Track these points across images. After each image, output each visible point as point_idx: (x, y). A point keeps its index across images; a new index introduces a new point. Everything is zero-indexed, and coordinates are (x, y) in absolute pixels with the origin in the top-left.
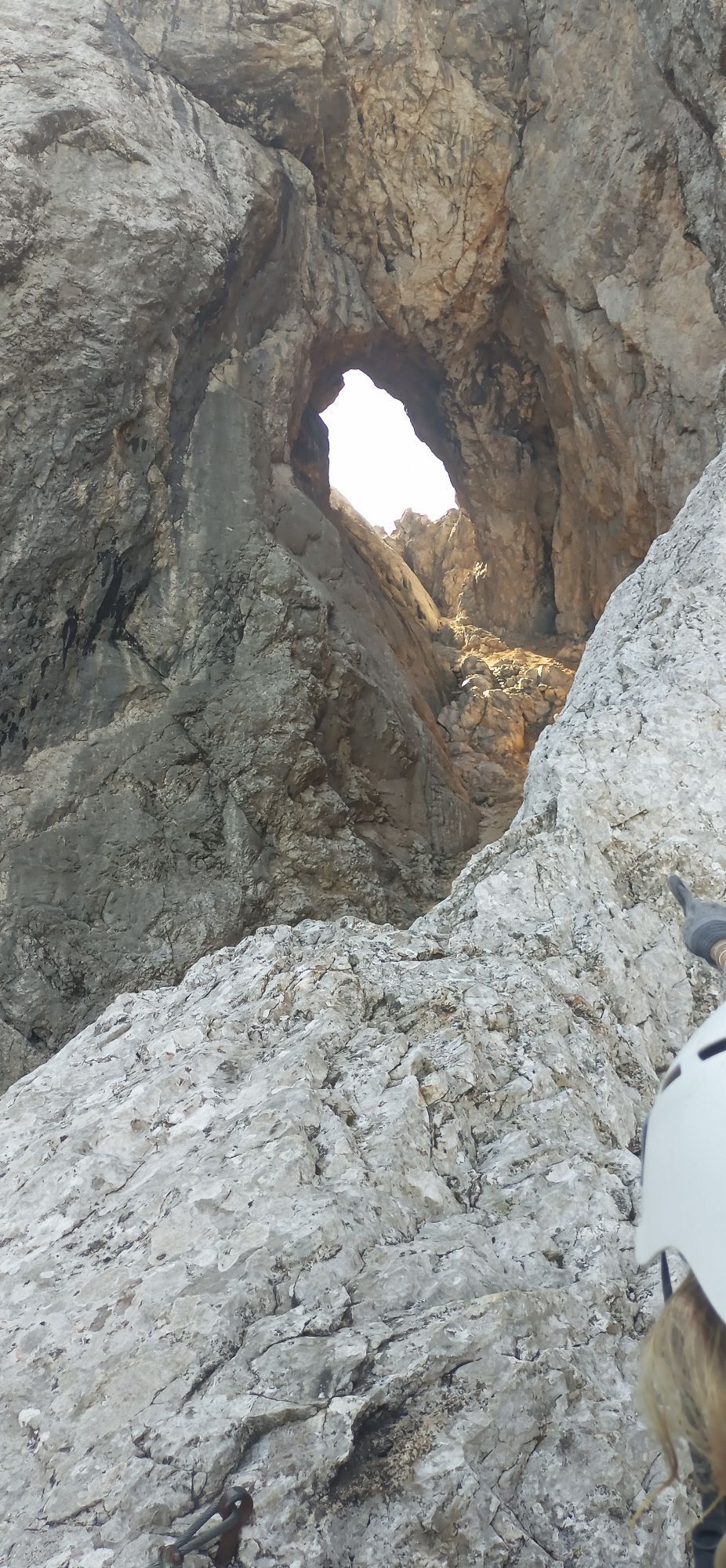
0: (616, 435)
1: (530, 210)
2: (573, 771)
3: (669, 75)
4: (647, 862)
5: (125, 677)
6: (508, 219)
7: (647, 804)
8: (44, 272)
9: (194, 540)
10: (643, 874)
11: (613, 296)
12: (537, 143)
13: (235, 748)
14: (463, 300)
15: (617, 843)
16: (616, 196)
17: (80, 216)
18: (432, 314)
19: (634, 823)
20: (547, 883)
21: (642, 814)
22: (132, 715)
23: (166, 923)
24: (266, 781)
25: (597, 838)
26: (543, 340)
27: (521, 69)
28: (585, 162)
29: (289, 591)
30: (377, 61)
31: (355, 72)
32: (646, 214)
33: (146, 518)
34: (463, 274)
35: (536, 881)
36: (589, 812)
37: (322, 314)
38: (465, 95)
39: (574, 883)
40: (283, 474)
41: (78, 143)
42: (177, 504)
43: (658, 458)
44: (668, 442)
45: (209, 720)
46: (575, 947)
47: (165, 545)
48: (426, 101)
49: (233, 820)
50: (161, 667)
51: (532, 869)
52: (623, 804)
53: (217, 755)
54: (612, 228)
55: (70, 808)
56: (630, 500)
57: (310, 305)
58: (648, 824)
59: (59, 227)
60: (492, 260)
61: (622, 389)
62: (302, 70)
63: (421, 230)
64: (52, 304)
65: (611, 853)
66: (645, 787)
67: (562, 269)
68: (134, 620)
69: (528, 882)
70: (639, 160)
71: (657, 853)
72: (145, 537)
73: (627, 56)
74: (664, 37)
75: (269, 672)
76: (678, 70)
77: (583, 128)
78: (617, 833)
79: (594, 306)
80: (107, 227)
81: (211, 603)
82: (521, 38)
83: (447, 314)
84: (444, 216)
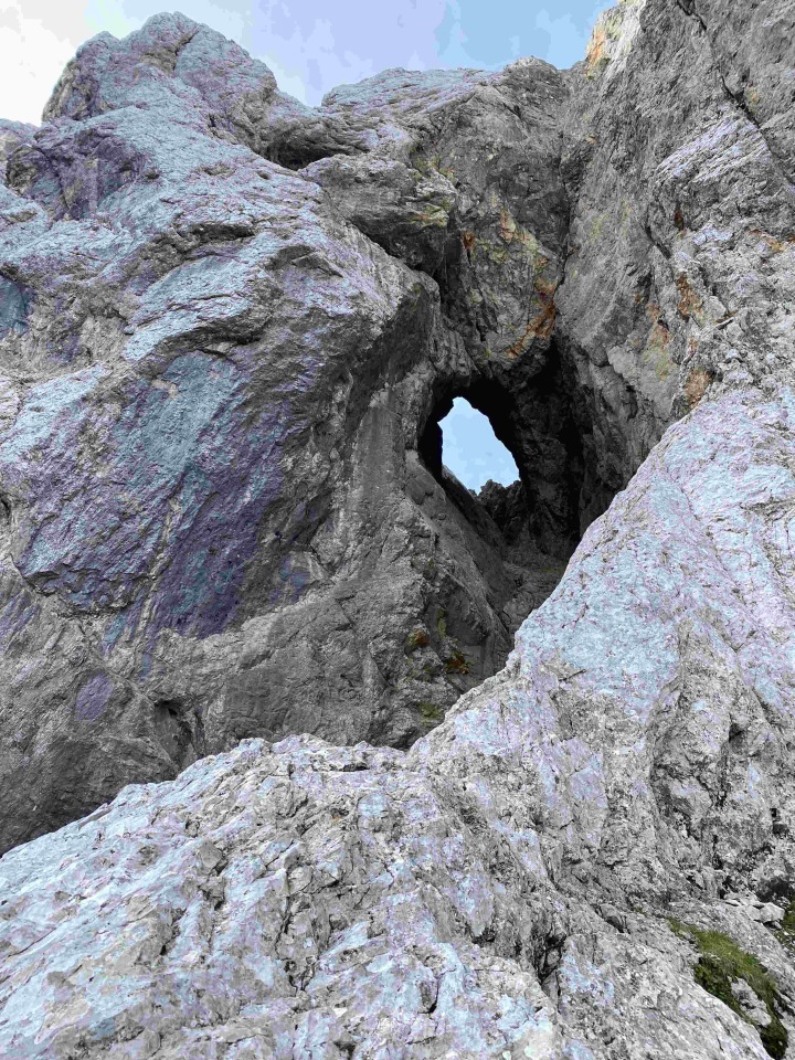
1: (568, 304)
2: (534, 640)
3: (648, 230)
4: (583, 707)
5: (307, 574)
6: (554, 312)
7: (585, 666)
8: (277, 336)
9: (356, 494)
10: (580, 715)
11: (620, 359)
12: (574, 271)
13: (372, 623)
14: (526, 358)
15: (563, 692)
16: (620, 301)
17: (301, 304)
18: (507, 365)
19: (576, 679)
20: (507, 718)
21: (581, 672)
22: (311, 598)
23: (321, 733)
24: (391, 644)
25: (548, 687)
26: (574, 383)
27: (566, 227)
28: (602, 280)
29: (411, 525)
30: (479, 224)
31: (466, 230)
32: (638, 311)
33: (328, 478)
34: (526, 343)
35: (498, 715)
36: (543, 669)
37: (441, 364)
38: (531, 242)
39: (527, 718)
40: (412, 456)
41: (302, 264)
42: (347, 473)
45: (358, 603)
46: (520, 766)
47: (339, 496)
48: (507, 245)
49: (369, 667)
50: (332, 568)
51: (497, 706)
52: (567, 665)
53: (361, 626)
54: (616, 319)
55: (267, 655)
57: (433, 360)
58: (586, 679)
59: (288, 310)
60: (545, 336)
61: (623, 412)
62: (434, 227)
63: (502, 318)
64: (280, 353)
65: (558, 699)
66: (585, 654)
67: (586, 340)
68: (316, 539)
69: (493, 716)
70: (634, 280)
71: (591, 700)
72: (326, 491)
73: (627, 222)
74: (645, 209)
75: (395, 574)
76: (653, 227)
77: (601, 262)
78: (563, 685)
79: (605, 364)
80: (315, 312)
81: (363, 531)
82: (565, 212)
83: (517, 367)
84: (517, 311)
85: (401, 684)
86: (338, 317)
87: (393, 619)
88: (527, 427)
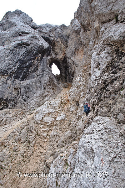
0: (72, 67)
1: (67, 52)
5: (35, 76)
6: (65, 53)
8: (32, 45)
9: (41, 67)
11: (72, 58)
12: (67, 48)
13: (43, 82)
14: (62, 58)
16: (73, 51)
17: (35, 43)
18: (59, 59)
22: (35, 78)
23: (36, 93)
24: (45, 84)
26: (67, 62)
27: (67, 44)
28: (71, 49)
29: (48, 72)
30: (57, 42)
32: (75, 52)
33: (38, 65)
34: (62, 57)
37: (52, 56)
38: (63, 45)
40: (48, 66)
41: (35, 38)
42: (40, 65)
43: (75, 68)
44: (75, 67)
45: (41, 79)
47: (39, 67)
48: (60, 45)
49: (42, 87)
50: (38, 76)
53: (41, 82)
54: (72, 53)
55: (29, 84)
56: (72, 72)
57: (51, 56)
59: (33, 43)
60: (64, 56)
61: (72, 64)
62: (52, 40)
63: (59, 53)
64: (32, 48)
67: (68, 56)
68: (36, 72)
70: (74, 49)
72: (37, 66)
73: (74, 42)
75: (46, 77)
77: (71, 47)
79: (71, 59)
80: (37, 44)
81: (42, 72)
82: (67, 42)
83: (61, 59)
84: (61, 53)
85: (46, 89)
86: (40, 45)
87: (45, 81)
88: (61, 67)
